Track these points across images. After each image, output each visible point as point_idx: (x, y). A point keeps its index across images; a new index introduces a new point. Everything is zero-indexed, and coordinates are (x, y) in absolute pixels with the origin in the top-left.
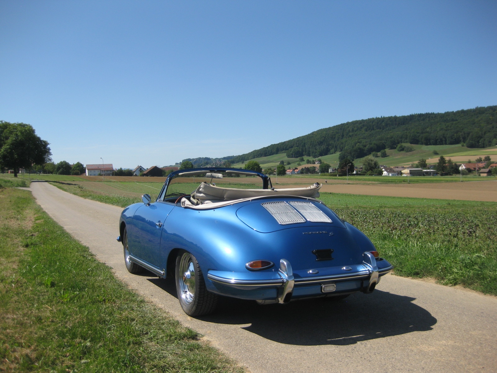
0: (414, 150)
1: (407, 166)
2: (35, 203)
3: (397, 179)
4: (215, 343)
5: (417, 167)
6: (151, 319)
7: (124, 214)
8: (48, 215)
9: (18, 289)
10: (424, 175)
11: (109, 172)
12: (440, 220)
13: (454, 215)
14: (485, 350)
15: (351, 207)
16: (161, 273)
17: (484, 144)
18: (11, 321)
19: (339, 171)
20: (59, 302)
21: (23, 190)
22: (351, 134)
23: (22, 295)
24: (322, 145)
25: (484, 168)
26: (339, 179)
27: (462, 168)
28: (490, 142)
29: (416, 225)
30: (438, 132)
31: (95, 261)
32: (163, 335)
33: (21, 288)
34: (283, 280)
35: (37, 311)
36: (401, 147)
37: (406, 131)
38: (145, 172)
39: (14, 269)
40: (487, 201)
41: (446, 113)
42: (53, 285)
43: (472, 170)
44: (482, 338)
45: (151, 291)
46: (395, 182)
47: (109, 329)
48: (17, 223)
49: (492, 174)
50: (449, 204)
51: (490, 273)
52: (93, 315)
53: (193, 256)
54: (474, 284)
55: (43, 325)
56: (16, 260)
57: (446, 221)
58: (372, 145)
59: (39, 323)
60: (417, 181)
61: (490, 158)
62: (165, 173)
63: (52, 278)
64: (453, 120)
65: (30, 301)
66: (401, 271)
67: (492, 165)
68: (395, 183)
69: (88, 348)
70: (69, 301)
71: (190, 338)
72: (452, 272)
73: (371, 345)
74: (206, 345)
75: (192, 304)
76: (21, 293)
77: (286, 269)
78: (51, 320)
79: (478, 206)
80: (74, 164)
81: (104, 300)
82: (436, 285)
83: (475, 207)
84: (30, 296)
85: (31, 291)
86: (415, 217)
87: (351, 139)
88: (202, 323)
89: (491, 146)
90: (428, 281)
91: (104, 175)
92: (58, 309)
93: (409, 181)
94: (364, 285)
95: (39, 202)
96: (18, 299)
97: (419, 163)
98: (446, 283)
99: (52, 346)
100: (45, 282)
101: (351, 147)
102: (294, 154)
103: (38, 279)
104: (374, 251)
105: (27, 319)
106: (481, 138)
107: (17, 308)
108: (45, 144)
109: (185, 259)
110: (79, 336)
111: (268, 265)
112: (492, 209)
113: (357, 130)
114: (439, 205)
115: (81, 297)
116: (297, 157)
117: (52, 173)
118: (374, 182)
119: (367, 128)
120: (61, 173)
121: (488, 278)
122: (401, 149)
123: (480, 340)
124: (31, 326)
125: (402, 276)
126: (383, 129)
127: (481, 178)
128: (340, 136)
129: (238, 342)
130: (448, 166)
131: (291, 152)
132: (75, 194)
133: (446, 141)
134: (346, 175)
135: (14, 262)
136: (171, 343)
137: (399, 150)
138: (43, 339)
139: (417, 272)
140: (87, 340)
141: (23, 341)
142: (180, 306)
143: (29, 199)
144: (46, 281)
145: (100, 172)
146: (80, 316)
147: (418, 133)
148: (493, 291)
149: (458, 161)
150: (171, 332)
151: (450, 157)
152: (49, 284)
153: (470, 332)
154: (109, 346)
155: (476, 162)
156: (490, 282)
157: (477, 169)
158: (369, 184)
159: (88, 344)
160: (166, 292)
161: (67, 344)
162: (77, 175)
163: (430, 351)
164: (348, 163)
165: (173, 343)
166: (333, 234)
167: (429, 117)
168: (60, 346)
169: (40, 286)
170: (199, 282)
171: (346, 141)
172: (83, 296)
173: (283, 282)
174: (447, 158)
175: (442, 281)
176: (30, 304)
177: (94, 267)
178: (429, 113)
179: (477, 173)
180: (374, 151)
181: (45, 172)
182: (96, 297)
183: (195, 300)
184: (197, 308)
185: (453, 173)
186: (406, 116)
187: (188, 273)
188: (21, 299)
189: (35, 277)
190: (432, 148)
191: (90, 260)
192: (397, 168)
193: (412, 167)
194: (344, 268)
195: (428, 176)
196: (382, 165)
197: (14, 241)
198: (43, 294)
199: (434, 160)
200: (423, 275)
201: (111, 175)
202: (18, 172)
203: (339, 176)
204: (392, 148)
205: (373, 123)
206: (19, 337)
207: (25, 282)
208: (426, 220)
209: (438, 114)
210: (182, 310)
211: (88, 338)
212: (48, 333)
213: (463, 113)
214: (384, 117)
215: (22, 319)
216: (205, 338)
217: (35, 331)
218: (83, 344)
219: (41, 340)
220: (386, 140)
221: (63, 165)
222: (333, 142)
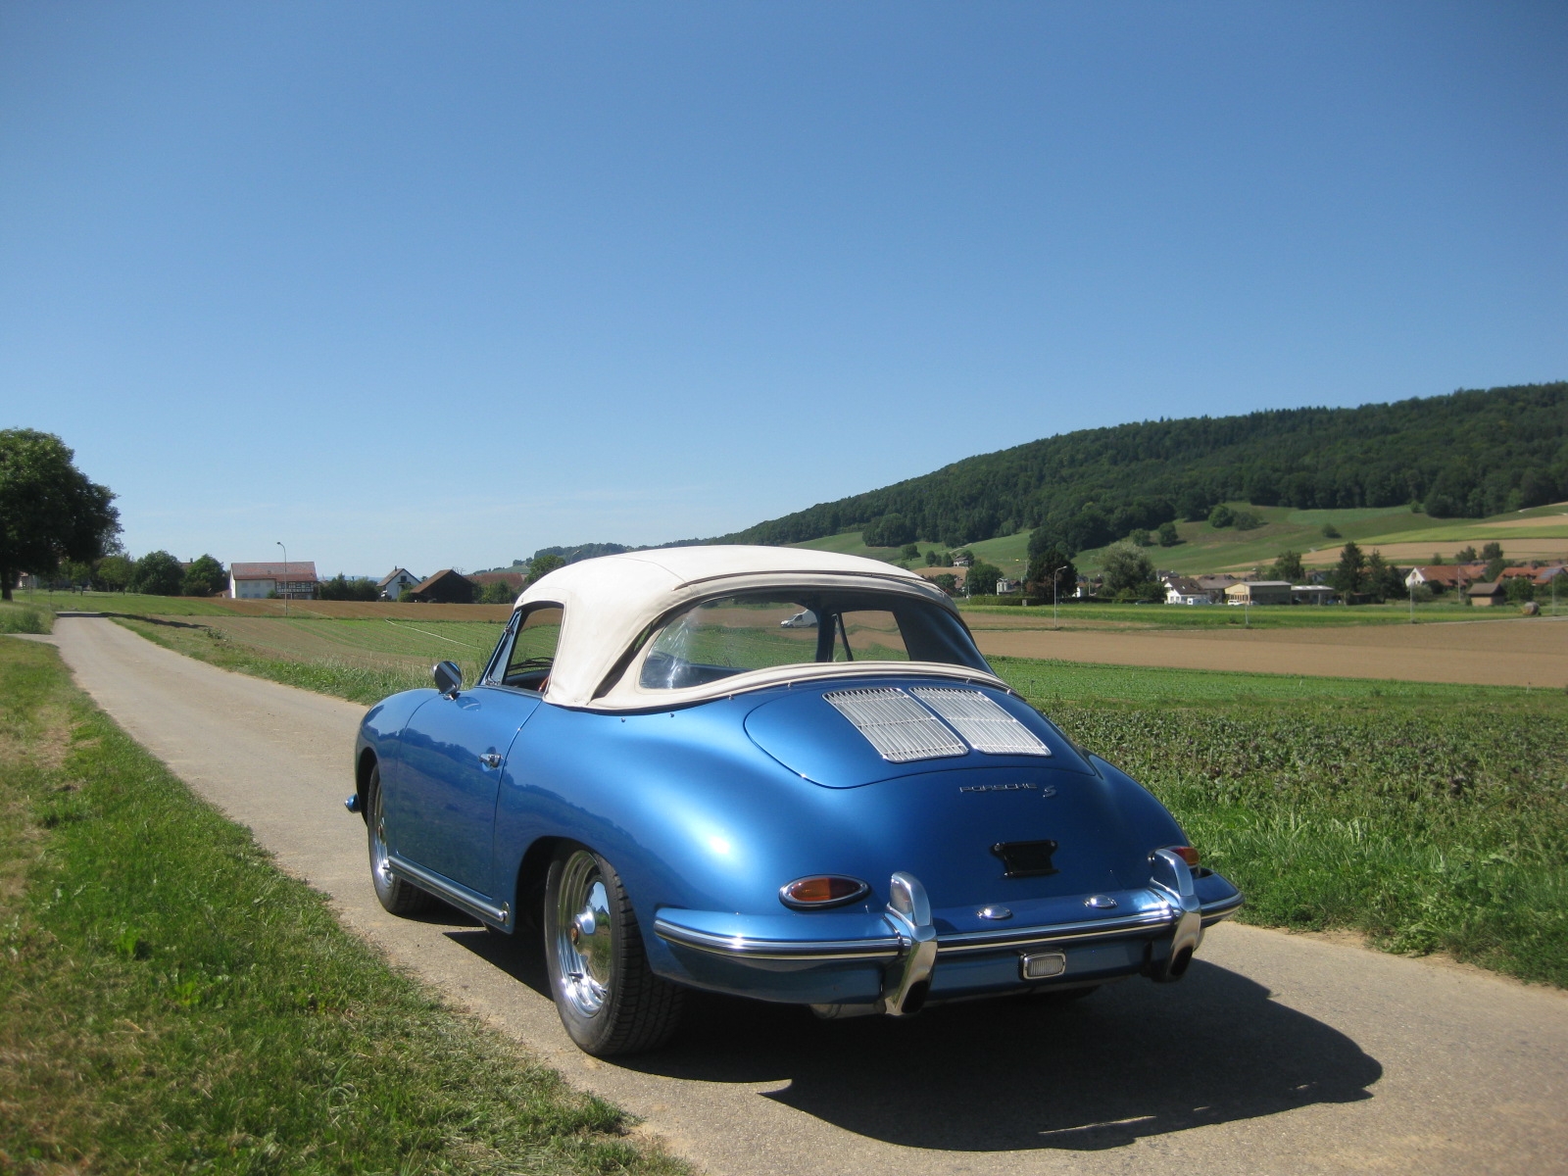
0: (1265, 524)
1: (1243, 575)
2: (69, 683)
3: (1211, 616)
4: (681, 1147)
5: (1275, 577)
6: (469, 1066)
7: (371, 724)
8: (114, 722)
9: (29, 965)
10: (1295, 603)
11: (303, 587)
12: (1354, 743)
13: (1396, 728)
14: (1547, 1165)
15: (1069, 702)
16: (498, 917)
17: (1481, 505)
18: (13, 1072)
19: (1028, 590)
20: (165, 1009)
21: (30, 642)
22: (1065, 472)
23: (45, 985)
24: (974, 508)
25: (1482, 580)
26: (1029, 615)
27: (1415, 579)
28: (1500, 499)
29: (1284, 761)
30: (1338, 467)
31: (273, 872)
32: (510, 1118)
33: (39, 962)
34: (901, 940)
35: (96, 1039)
36: (1224, 512)
37: (1237, 465)
38: (418, 590)
39: (12, 897)
40: (1495, 684)
41: (1362, 408)
42: (143, 951)
43: (1447, 588)
44: (1533, 1126)
45: (462, 973)
46: (1205, 623)
47: (337, 1099)
48: (17, 748)
49: (1506, 600)
50: (1378, 693)
51: (1539, 913)
52: (278, 1051)
53: (603, 861)
54: (1488, 951)
55: (118, 1085)
56: (17, 869)
57: (1373, 747)
58: (1132, 507)
59: (104, 1079)
60: (1275, 622)
61: (1502, 548)
62: (480, 591)
63: (139, 929)
64: (1385, 431)
65: (71, 1006)
66: (1253, 908)
67: (1507, 571)
68: (1206, 628)
69: (269, 1161)
70: (200, 1004)
71: (598, 1127)
72: (1416, 911)
73: (1181, 1149)
74: (653, 1151)
75: (601, 1017)
76: (41, 979)
77: (910, 904)
78: (142, 1068)
79: (1469, 700)
80: (191, 560)
81: (313, 1003)
82: (1367, 952)
83: (1460, 704)
84: (69, 988)
85: (75, 970)
86: (1276, 733)
87: (1067, 489)
88: (633, 1080)
89: (1502, 512)
90: (1343, 941)
91: (289, 597)
92: (164, 1031)
93: (1250, 622)
94: (1155, 956)
95: (84, 680)
96: (32, 999)
97: (1277, 564)
98: (1398, 947)
99: (152, 1155)
100: (116, 943)
101: (1068, 513)
102: (886, 534)
103: (95, 933)
104: (1182, 848)
105: (63, 1067)
106: (1473, 485)
107: (30, 1028)
108: (102, 497)
109: (575, 873)
110: (239, 1123)
111: (851, 893)
112: (1511, 710)
113: (1086, 460)
114: (1345, 696)
115: (237, 990)
116: (897, 545)
117: (120, 588)
118: (1139, 625)
119: (1118, 453)
120: (149, 591)
121: (1533, 933)
122: (1222, 519)
123: (1530, 1134)
124: (79, 1089)
125: (1257, 924)
126: (1167, 458)
127: (1474, 611)
128: (1030, 477)
129: (754, 1142)
130: (1371, 573)
131: (879, 530)
132: (196, 656)
133: (1363, 494)
134: (1049, 601)
135: (13, 875)
136: (539, 1146)
137: (1218, 523)
138: (120, 1131)
139: (1304, 912)
140: (264, 1134)
141: (54, 1139)
142: (559, 1020)
143: (51, 673)
144: (122, 939)
145: (273, 588)
146: (238, 1055)
147: (1276, 470)
148: (1553, 971)
149: (1401, 557)
150: (535, 1107)
151: (1378, 544)
152: (130, 947)
153: (1494, 1108)
154: (338, 1154)
155: (1456, 561)
156: (1541, 945)
157: (1461, 582)
158: (1122, 631)
159: (271, 1148)
160: (508, 976)
161: (201, 1150)
162: (200, 596)
163: (1372, 1168)
164: (1055, 562)
165: (546, 1144)
166: (1053, 792)
167: (1310, 421)
168: (177, 1156)
169: (103, 955)
170: (624, 946)
171: (1050, 497)
172: (243, 988)
173: (900, 948)
174: (1367, 550)
175: (1386, 941)
176: (71, 1016)
177: (274, 894)
178: (1310, 408)
179: (1462, 597)
180: (1139, 527)
181: (100, 585)
182: (287, 991)
183: (611, 1004)
184: (616, 1029)
185: (1387, 597)
186: (1240, 418)
187: (587, 918)
188: (43, 997)
189: (83, 927)
190: (1320, 517)
191: (258, 869)
192: (1212, 579)
193: (1257, 577)
194: (1094, 901)
195: (1308, 606)
196: (1163, 569)
197: (8, 807)
198: (112, 981)
199: (1326, 556)
200: (1325, 923)
201: (309, 597)
202: (15, 586)
203: (1029, 604)
204: (1196, 516)
205: (1134, 438)
206: (42, 1124)
207: (53, 942)
208: (1312, 745)
209: (1340, 411)
210: (566, 1034)
211: (269, 1128)
212: (137, 1113)
213: (1415, 408)
214: (1169, 420)
215: (47, 1065)
216: (647, 1129)
217: (92, 1105)
218: (253, 1150)
219: (116, 1136)
220: (1177, 494)
221: (157, 564)
222: (1010, 498)
